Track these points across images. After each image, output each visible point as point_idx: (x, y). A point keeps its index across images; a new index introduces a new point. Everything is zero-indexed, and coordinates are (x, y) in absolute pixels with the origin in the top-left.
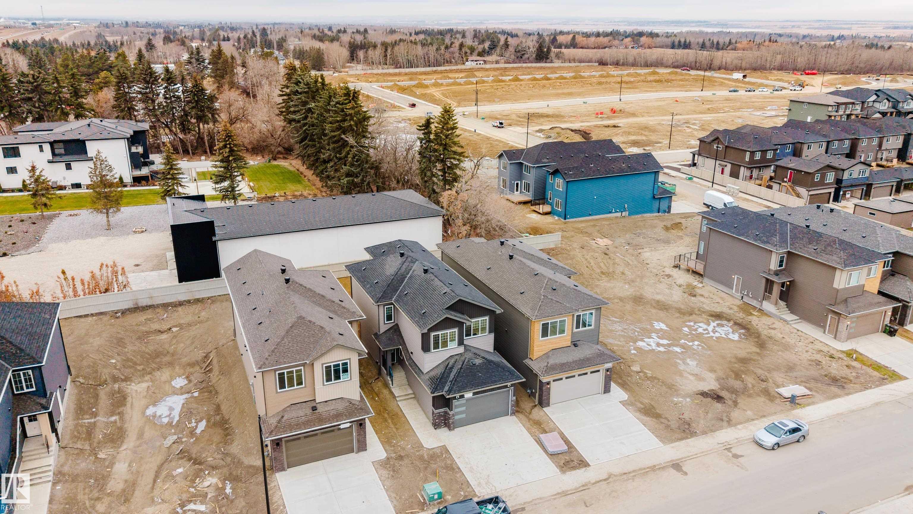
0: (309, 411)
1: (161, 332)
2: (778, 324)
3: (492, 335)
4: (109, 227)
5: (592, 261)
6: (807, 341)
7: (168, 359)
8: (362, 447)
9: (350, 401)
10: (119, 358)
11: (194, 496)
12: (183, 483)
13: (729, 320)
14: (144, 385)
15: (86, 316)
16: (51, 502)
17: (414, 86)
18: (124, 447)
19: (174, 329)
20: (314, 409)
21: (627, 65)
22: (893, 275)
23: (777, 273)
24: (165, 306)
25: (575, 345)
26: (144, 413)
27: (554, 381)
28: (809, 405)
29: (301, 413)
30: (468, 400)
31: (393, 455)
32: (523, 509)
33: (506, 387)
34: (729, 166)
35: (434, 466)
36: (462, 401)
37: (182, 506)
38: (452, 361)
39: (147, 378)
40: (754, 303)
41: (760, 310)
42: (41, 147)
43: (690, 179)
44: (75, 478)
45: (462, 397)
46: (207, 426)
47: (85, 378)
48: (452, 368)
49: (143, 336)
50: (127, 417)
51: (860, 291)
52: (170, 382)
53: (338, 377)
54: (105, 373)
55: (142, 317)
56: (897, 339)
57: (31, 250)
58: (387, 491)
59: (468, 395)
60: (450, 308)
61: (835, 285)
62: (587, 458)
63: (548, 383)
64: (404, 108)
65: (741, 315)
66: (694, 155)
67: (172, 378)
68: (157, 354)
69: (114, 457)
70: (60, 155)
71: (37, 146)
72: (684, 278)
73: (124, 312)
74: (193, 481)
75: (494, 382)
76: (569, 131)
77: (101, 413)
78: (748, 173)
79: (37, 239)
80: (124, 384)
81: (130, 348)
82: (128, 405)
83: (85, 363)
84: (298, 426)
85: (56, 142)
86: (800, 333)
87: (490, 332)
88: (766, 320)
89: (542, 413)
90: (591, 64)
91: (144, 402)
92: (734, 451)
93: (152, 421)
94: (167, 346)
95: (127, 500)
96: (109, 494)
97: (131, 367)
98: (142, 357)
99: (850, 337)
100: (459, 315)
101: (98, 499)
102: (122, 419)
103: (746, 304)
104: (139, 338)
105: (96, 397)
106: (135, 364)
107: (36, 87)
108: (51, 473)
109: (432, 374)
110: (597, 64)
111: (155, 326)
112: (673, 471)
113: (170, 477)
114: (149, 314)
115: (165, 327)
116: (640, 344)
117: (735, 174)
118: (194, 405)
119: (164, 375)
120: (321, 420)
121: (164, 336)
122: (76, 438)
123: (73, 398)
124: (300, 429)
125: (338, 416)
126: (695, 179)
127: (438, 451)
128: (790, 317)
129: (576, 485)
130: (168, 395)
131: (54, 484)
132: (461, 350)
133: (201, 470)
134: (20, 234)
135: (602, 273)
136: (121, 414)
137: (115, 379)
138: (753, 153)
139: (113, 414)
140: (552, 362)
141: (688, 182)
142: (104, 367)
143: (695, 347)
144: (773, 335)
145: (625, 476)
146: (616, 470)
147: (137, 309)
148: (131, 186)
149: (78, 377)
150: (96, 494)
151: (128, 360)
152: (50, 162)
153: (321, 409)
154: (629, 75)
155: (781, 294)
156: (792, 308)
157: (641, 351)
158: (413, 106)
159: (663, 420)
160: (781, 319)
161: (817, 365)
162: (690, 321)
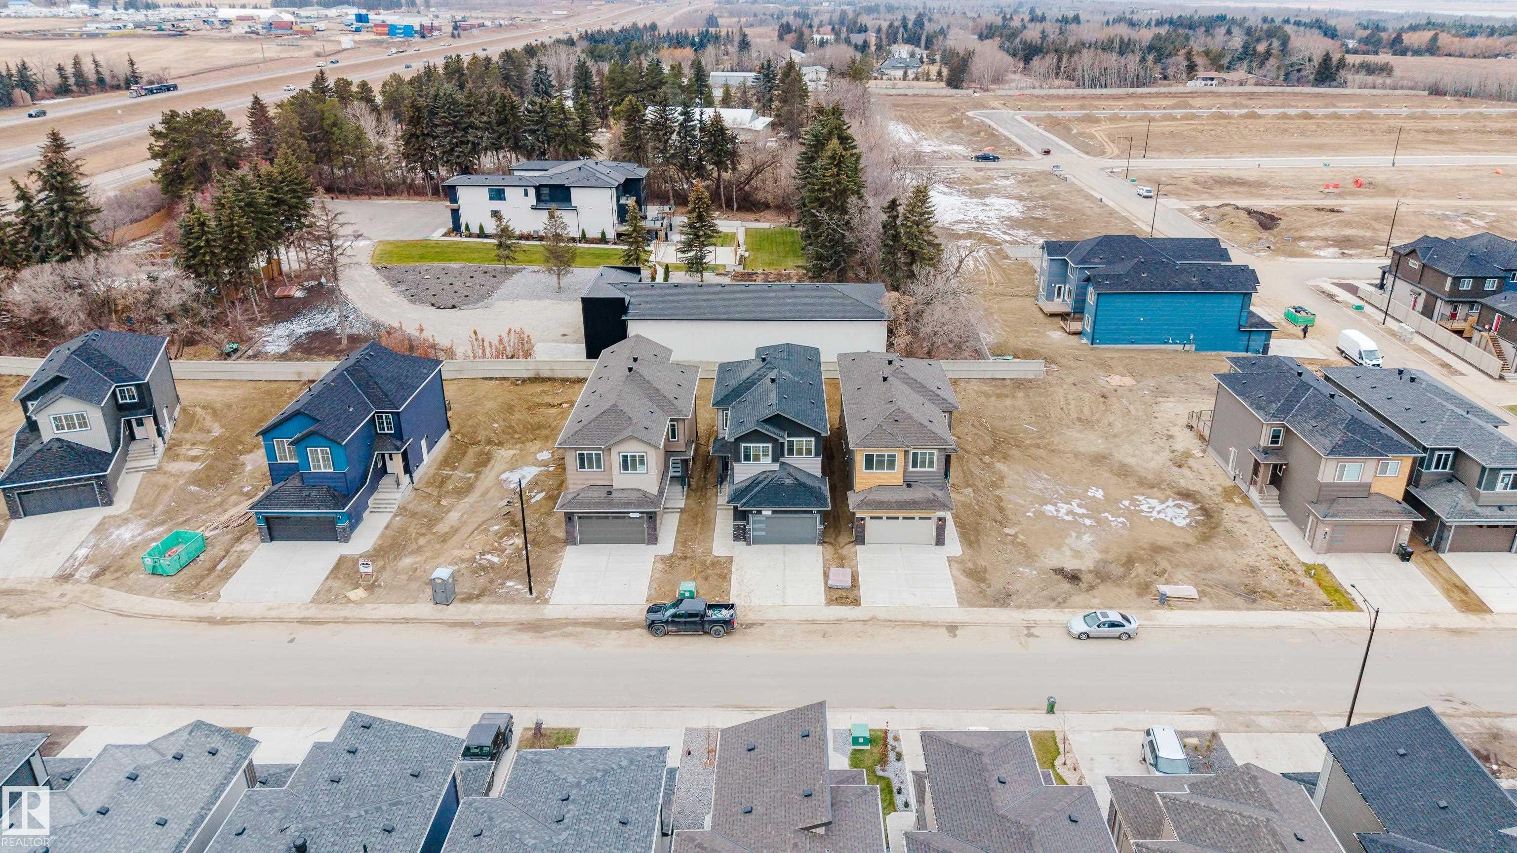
0: (603, 494)
1: (552, 406)
2: (1254, 518)
3: (820, 459)
4: (559, 289)
5: (1074, 403)
6: (1272, 544)
7: (545, 432)
8: (653, 539)
9: (645, 493)
10: (502, 424)
11: (496, 549)
12: (491, 537)
13: (1195, 502)
14: (512, 452)
15: (491, 379)
16: (386, 528)
17: (1079, 119)
18: (466, 500)
19: (565, 405)
20: (609, 493)
22: (1450, 481)
23: (1266, 451)
24: (564, 380)
25: (909, 486)
26: (498, 476)
27: (872, 518)
28: (1179, 608)
29: (596, 495)
30: (767, 517)
31: (680, 554)
33: (811, 512)
34: (1424, 294)
35: (709, 572)
36: (758, 518)
37: (482, 554)
38: (763, 476)
39: (518, 446)
40: (1243, 487)
41: (1246, 498)
42: (526, 191)
43: (1359, 307)
44: (413, 515)
45: (759, 512)
46: (544, 498)
47: (463, 436)
48: (759, 483)
49: (533, 407)
50: (482, 477)
52: (536, 454)
53: (634, 468)
54: (482, 435)
55: (538, 388)
57: (478, 305)
58: (651, 580)
59: (767, 513)
60: (767, 420)
61: (1319, 478)
62: (865, 599)
63: (863, 519)
64: (1030, 156)
65: (1219, 499)
66: (1384, 273)
67: (540, 450)
68: (540, 426)
69: (453, 506)
70: (545, 201)
71: (522, 190)
72: (1185, 441)
73: (524, 381)
74: (501, 538)
75: (794, 505)
76: (1243, 214)
77: (461, 468)
78: (1448, 310)
79: (489, 294)
80: (495, 448)
81: (517, 416)
82: (489, 466)
83: (470, 423)
84: (588, 505)
85: (541, 186)
86: (1272, 534)
87: (818, 455)
88: (1245, 511)
89: (852, 550)
90: (1413, 92)
91: (503, 467)
92: (1033, 630)
93: (499, 483)
94: (551, 420)
95: (444, 541)
96: (434, 534)
97: (509, 434)
98: (524, 427)
99: (1330, 549)
100: (775, 431)
101: (423, 535)
102: (477, 478)
103: (1236, 487)
104: (529, 408)
105: (464, 454)
106: (515, 432)
107: (542, 117)
108: (396, 507)
109: (740, 485)
110: (1426, 93)
111: (548, 399)
112: (943, 630)
113: (487, 530)
114: (546, 387)
115: (556, 401)
116: (1049, 509)
117: (1428, 311)
118: (543, 478)
119: (534, 446)
120: (611, 504)
121: (553, 411)
122: (429, 484)
123: (445, 451)
124: (589, 508)
125: (628, 504)
126: (1368, 309)
127: (723, 560)
128: (1273, 510)
129: (832, 618)
130: (527, 465)
131: (395, 515)
132: (776, 467)
133: (513, 531)
134: (477, 287)
135: (1079, 419)
136: (478, 473)
137: (489, 442)
138: (1457, 281)
139: (472, 471)
140: (871, 497)
141: (1352, 313)
142: (485, 429)
143: (1114, 524)
144: (1237, 530)
146: (882, 616)
147: (537, 380)
148: (615, 243)
149: (457, 433)
150: (423, 531)
151: (511, 427)
152: (533, 208)
153: (615, 495)
154: (1464, 117)
155: (1277, 480)
156: (1282, 501)
157: (1040, 515)
158: (1047, 152)
159: (982, 585)
160: (1262, 512)
161: (1252, 572)
162: (1143, 495)
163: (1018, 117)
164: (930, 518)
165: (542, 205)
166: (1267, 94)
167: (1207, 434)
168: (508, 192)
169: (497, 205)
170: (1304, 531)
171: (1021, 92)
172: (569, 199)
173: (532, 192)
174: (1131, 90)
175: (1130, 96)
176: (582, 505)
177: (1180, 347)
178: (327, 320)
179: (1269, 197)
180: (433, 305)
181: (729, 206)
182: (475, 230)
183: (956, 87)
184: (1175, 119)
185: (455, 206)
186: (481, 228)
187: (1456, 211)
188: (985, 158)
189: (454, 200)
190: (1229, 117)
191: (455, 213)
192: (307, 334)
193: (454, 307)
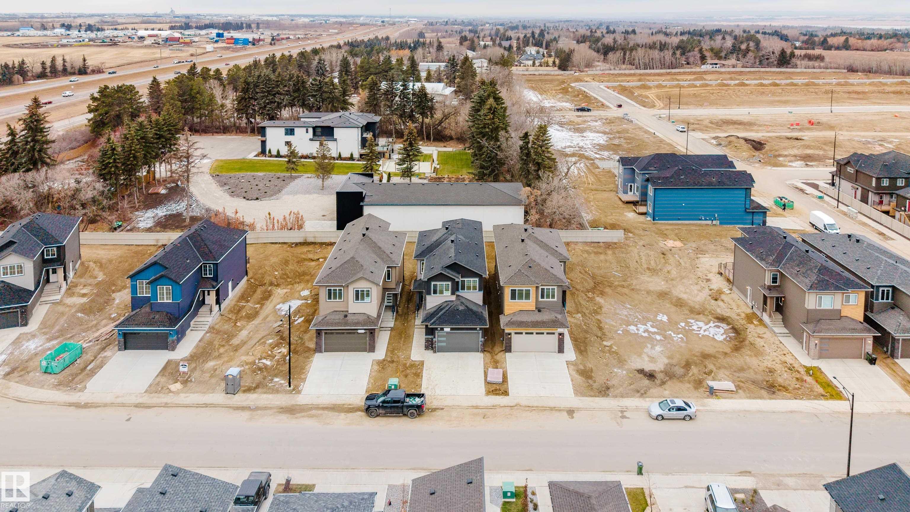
0: (342, 317)
1: (312, 260)
2: (767, 335)
3: (482, 292)
4: (323, 188)
5: (644, 258)
6: (782, 353)
7: (307, 278)
8: (371, 350)
9: (368, 316)
10: (281, 272)
11: (269, 356)
12: (267, 348)
13: (728, 324)
14: (285, 291)
15: (276, 243)
16: (200, 340)
17: (639, 87)
18: (253, 322)
19: (321, 260)
20: (346, 316)
22: (893, 308)
23: (770, 288)
24: (322, 244)
25: (539, 311)
26: (275, 306)
27: (516, 333)
28: (725, 398)
29: (337, 317)
30: (447, 333)
31: (389, 359)
33: (475, 329)
35: (408, 371)
36: (441, 333)
37: (260, 359)
38: (445, 304)
39: (290, 287)
40: (759, 313)
41: (761, 321)
42: (307, 130)
43: (821, 197)
44: (219, 332)
45: (442, 329)
46: (303, 321)
47: (255, 280)
48: (442, 309)
49: (300, 261)
50: (265, 307)
51: (838, 315)
52: (300, 292)
53: (363, 299)
54: (267, 279)
55: (305, 249)
57: (272, 198)
58: (370, 377)
59: (447, 329)
60: (449, 268)
61: (807, 306)
62: (512, 391)
63: (510, 334)
65: (744, 322)
66: (833, 176)
67: (303, 289)
68: (304, 274)
69: (244, 326)
70: (318, 136)
71: (305, 129)
72: (718, 283)
73: (297, 244)
74: (273, 348)
75: (465, 324)
76: (743, 142)
77: (252, 301)
79: (279, 191)
80: (275, 288)
81: (290, 267)
82: (270, 300)
83: (260, 272)
84: (332, 324)
85: (316, 127)
86: (780, 345)
87: (480, 290)
88: (761, 330)
89: (503, 356)
91: (279, 301)
92: (626, 413)
93: (276, 312)
94: (311, 270)
95: (237, 350)
96: (230, 345)
97: (284, 279)
98: (294, 274)
100: (452, 273)
101: (223, 346)
102: (261, 308)
103: (754, 313)
104: (298, 262)
105: (255, 292)
106: (288, 277)
108: (208, 326)
111: (311, 256)
112: (565, 414)
113: (264, 343)
114: (310, 248)
115: (316, 257)
116: (632, 328)
118: (304, 308)
119: (300, 287)
120: (346, 324)
121: (313, 263)
122: (231, 311)
123: (243, 290)
124: (332, 326)
125: (357, 324)
126: (826, 198)
127: (418, 363)
128: (780, 329)
129: (489, 404)
130: (294, 299)
131: (207, 332)
132: (453, 298)
133: (281, 343)
134: (272, 187)
135: (648, 269)
136: (262, 305)
137: (271, 284)
139: (258, 303)
140: (515, 319)
141: (817, 201)
142: (270, 275)
143: (675, 339)
144: (756, 342)
145: (527, 408)
147: (305, 243)
148: (357, 160)
149: (251, 278)
150: (224, 343)
151: (286, 274)
152: (311, 140)
153: (349, 317)
155: (780, 308)
156: (785, 322)
157: (626, 332)
158: (621, 106)
159: (590, 381)
160: (773, 331)
161: (770, 372)
162: (693, 319)
163: (602, 87)
164: (554, 333)
165: (317, 138)
167: (731, 278)
168: (296, 130)
169: (289, 138)
170: (801, 343)
172: (332, 135)
173: (311, 130)
174: (668, 71)
175: (668, 74)
176: (328, 324)
177: (710, 222)
178: (179, 208)
180: (245, 198)
181: (428, 138)
182: (274, 153)
185: (263, 139)
186: (278, 151)
188: (583, 110)
189: (263, 135)
191: (263, 143)
192: (165, 216)
193: (257, 199)
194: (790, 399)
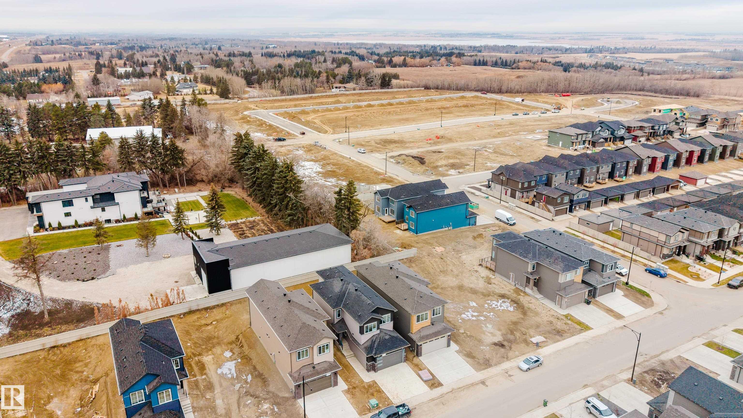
0: (312, 369)
1: (207, 325)
2: (533, 301)
3: (392, 322)
4: (148, 255)
5: (435, 264)
6: (547, 310)
7: (215, 341)
8: (336, 384)
9: (329, 362)
11: (261, 413)
12: (255, 408)
13: (508, 299)
14: (210, 357)
17: (299, 113)
18: (216, 391)
19: (214, 323)
20: (314, 367)
21: (444, 89)
22: (590, 271)
23: (532, 274)
24: (206, 309)
25: (433, 324)
26: (217, 373)
27: (423, 344)
28: (545, 346)
29: (308, 370)
30: (384, 357)
31: (351, 387)
32: (415, 408)
33: (401, 349)
34: (510, 190)
35: (371, 391)
38: (374, 338)
39: (210, 352)
40: (521, 288)
41: (525, 292)
42: (86, 199)
43: (487, 198)
44: (201, 409)
45: (381, 356)
46: (252, 377)
48: (375, 341)
49: (199, 328)
50: (210, 375)
51: (572, 282)
52: (223, 354)
53: (324, 352)
54: (189, 352)
55: (195, 317)
56: (591, 306)
57: (107, 274)
58: (352, 404)
59: (384, 355)
60: (374, 312)
61: (559, 281)
62: (442, 381)
63: (421, 345)
64: (297, 136)
65: (515, 295)
66: (489, 182)
67: (223, 352)
68: (210, 338)
69: (214, 397)
70: (98, 203)
71: (84, 199)
72: (484, 273)
73: (184, 314)
74: (258, 406)
75: (396, 347)
76: (411, 158)
78: (521, 195)
79: (107, 266)
80: (200, 357)
81: (194, 336)
82: (207, 369)
84: (308, 376)
86: (544, 305)
87: (391, 321)
88: (528, 298)
89: (418, 360)
90: (419, 89)
91: (214, 367)
92: (509, 373)
93: (222, 376)
94: (213, 333)
97: (199, 347)
98: (202, 341)
99: (567, 307)
100: (377, 315)
102: (208, 377)
103: (517, 288)
104: (197, 330)
106: (200, 345)
109: (366, 345)
110: (423, 88)
111: (203, 322)
112: (481, 385)
113: (246, 405)
114: (198, 315)
115: (209, 322)
116: (463, 316)
117: (513, 196)
118: (241, 367)
119: (218, 350)
121: (210, 327)
125: (325, 370)
126: (490, 197)
128: (539, 296)
129: (438, 395)
130: (225, 362)
131: (193, 412)
132: (378, 332)
133: (259, 401)
134: (95, 263)
135: (441, 271)
136: (206, 374)
137: (195, 355)
138: (523, 184)
139: (202, 374)
140: (422, 335)
141: (486, 200)
143: (491, 316)
144: (530, 307)
145: (460, 390)
146: (455, 387)
147: (191, 312)
151: (196, 343)
152: (92, 208)
153: (317, 367)
154: (446, 99)
156: (540, 291)
157: (463, 319)
158: (304, 134)
159: (476, 360)
160: (535, 297)
161: (551, 323)
162: (488, 300)
163: (271, 114)
164: (445, 337)
165: (97, 205)
166: (365, 93)
167: (493, 267)
168: (74, 201)
169: (68, 209)
170: (555, 302)
171: (261, 99)
172: (114, 199)
173: (90, 199)
174: (310, 95)
175: (311, 98)
177: (447, 229)
178: (16, 305)
179: (411, 148)
180: (78, 280)
182: (55, 225)
183: (227, 98)
184: (339, 109)
185: (39, 214)
186: (59, 224)
187: (480, 146)
188: (280, 140)
189: (39, 210)
190: (360, 107)
191: (40, 218)
192: (13, 316)
193: (93, 279)
194: (570, 337)
